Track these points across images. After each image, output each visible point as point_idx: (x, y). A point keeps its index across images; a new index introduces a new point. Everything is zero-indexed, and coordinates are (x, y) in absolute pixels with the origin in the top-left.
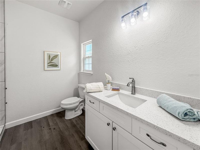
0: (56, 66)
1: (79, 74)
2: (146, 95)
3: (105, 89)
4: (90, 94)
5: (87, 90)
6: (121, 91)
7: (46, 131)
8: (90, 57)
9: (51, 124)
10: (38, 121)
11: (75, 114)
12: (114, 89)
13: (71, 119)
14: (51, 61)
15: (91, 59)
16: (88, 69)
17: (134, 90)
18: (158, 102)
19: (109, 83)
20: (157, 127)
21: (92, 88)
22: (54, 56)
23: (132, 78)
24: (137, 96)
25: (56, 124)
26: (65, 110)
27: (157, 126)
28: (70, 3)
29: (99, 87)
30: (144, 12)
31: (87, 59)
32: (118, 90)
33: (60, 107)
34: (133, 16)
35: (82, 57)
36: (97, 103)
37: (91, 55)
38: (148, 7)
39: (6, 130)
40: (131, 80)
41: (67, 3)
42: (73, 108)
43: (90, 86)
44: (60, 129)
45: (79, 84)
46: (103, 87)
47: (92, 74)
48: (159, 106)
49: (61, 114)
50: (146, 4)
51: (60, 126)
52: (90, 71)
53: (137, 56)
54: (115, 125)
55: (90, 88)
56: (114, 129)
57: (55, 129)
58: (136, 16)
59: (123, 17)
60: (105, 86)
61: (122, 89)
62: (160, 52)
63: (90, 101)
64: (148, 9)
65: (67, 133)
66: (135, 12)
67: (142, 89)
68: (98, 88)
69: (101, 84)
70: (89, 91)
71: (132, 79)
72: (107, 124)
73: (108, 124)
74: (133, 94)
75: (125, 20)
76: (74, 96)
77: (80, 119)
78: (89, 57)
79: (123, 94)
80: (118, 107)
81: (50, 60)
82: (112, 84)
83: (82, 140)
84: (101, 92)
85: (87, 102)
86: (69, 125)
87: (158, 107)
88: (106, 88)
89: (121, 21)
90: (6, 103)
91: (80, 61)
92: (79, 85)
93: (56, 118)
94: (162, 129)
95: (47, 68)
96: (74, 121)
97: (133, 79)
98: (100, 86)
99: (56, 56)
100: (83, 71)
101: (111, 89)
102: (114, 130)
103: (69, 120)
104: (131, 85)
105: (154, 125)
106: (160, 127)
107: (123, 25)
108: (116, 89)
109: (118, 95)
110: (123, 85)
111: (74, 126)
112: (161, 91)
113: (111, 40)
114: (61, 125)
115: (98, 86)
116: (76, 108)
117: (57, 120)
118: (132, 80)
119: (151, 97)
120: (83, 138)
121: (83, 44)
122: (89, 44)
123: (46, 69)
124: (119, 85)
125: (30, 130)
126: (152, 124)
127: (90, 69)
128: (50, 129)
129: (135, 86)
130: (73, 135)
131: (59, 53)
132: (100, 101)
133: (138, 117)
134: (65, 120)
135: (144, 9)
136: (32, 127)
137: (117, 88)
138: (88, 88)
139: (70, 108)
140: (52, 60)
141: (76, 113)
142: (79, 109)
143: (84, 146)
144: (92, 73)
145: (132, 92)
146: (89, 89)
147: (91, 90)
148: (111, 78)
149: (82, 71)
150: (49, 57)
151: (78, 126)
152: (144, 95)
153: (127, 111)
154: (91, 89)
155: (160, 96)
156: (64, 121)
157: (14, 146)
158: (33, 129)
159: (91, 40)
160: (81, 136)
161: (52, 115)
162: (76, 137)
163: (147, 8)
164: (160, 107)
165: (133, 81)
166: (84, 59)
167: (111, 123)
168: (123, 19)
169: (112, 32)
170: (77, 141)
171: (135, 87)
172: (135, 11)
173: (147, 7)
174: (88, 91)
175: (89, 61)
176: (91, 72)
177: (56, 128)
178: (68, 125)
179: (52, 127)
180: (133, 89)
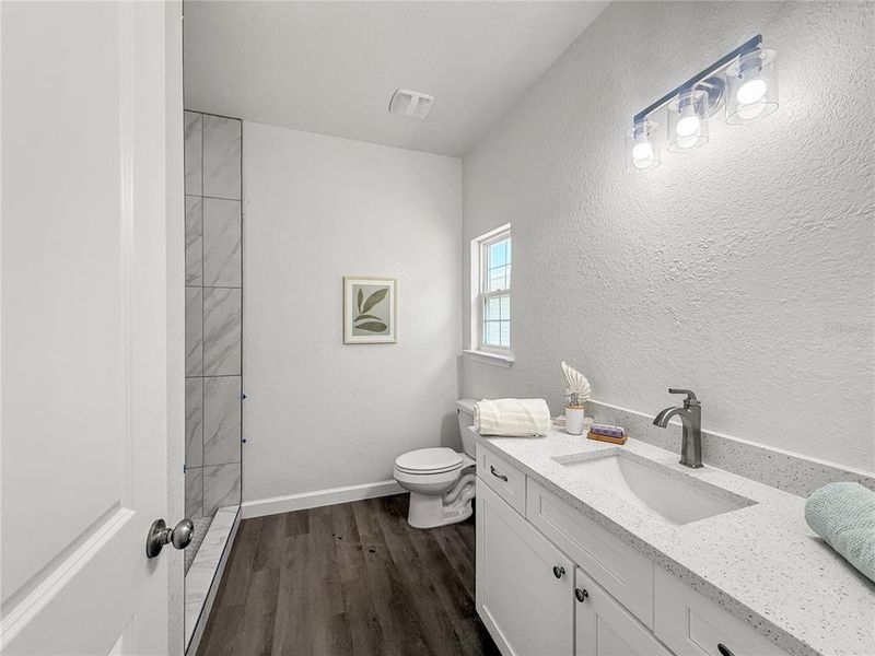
0: (381, 328)
1: (463, 361)
2: (761, 479)
3: (560, 431)
4: (494, 442)
5: (482, 426)
6: (632, 446)
7: (345, 552)
8: (505, 292)
9: (362, 532)
10: (326, 515)
11: (446, 515)
12: (596, 434)
13: (429, 529)
14: (365, 311)
15: (506, 301)
16: (498, 343)
17: (695, 449)
18: (812, 519)
19: (574, 403)
20: (763, 621)
21: (499, 420)
22: (375, 295)
23: (683, 392)
24: (711, 474)
25: (380, 536)
26: (409, 494)
27: (766, 616)
28: (427, 96)
29: (532, 420)
30: (745, 82)
31: (493, 302)
32: (617, 438)
33: (393, 478)
34: (692, 108)
35: (474, 295)
36: (516, 479)
37: (508, 287)
38: (766, 53)
39: (243, 522)
40: (678, 401)
41: (415, 99)
42: (438, 488)
43: (492, 412)
44: (391, 558)
45: (460, 399)
46: (546, 421)
47: (512, 363)
48: (816, 540)
49: (395, 505)
50: (758, 39)
51: (389, 546)
52: (504, 348)
53: (713, 287)
54: (584, 582)
55: (493, 420)
56: (581, 595)
57: (374, 552)
58: (706, 104)
59: (640, 118)
60: (560, 418)
61: (638, 437)
62: (840, 267)
63: (493, 470)
64: (763, 64)
65: (411, 577)
66: (700, 88)
67: (742, 445)
68: (528, 423)
69: (538, 408)
70: (487, 430)
71: (686, 396)
72: (555, 569)
73: (558, 572)
74: (690, 466)
75: (648, 128)
76: (443, 445)
77: (462, 536)
78: (499, 293)
79: (638, 460)
80: (596, 508)
81: (362, 310)
82: (590, 410)
83: (466, 618)
84: (540, 440)
85: (483, 472)
86: (422, 551)
87: (812, 542)
88: (564, 423)
89: (632, 135)
90: (244, 441)
91: (465, 307)
92: (459, 402)
93: (378, 515)
94: (785, 634)
95: (354, 335)
96: (439, 539)
97: (691, 395)
98: (533, 416)
99: (380, 294)
100: (479, 349)
101: (586, 432)
102: (581, 601)
103: (424, 530)
104: (676, 422)
105: (750, 610)
106: (779, 624)
107: (642, 151)
108: (605, 431)
109: (614, 460)
110: (643, 417)
111: (439, 557)
112: (848, 469)
113: (588, 219)
114: (394, 544)
115: (527, 412)
116: (449, 493)
117: (382, 521)
118: (685, 401)
119: (786, 488)
120: (468, 610)
121: (480, 242)
122: (501, 239)
123: (350, 338)
124: (623, 418)
125: (301, 537)
126: (739, 603)
127: (503, 344)
128: (360, 548)
129: (702, 430)
130: (432, 589)
131: (391, 283)
132: (529, 475)
133: (677, 563)
134: (408, 530)
135: (742, 68)
136: (307, 531)
137: (613, 428)
138: (486, 418)
139: (425, 488)
140: (367, 308)
141: (447, 509)
142: (459, 497)
143: (470, 641)
144: (512, 360)
145: (684, 453)
146: (490, 423)
147: (495, 428)
148: (588, 385)
149: (473, 350)
150: (360, 296)
151: (454, 562)
152: (749, 476)
153: (634, 532)
154: (497, 423)
155: (828, 489)
156: (405, 532)
157: (262, 574)
158: (310, 535)
159: (508, 225)
160: (462, 599)
161: (367, 502)
162: (445, 600)
163: (759, 61)
164: (824, 544)
165: (687, 406)
166: (483, 300)
167: (569, 568)
168: (639, 125)
169: (595, 187)
170: (445, 614)
171: (697, 434)
172: (700, 82)
173: (762, 56)
174: (485, 428)
175: (500, 309)
176: (507, 355)
177: (377, 550)
178: (418, 550)
179: (367, 546)
180: (691, 439)
